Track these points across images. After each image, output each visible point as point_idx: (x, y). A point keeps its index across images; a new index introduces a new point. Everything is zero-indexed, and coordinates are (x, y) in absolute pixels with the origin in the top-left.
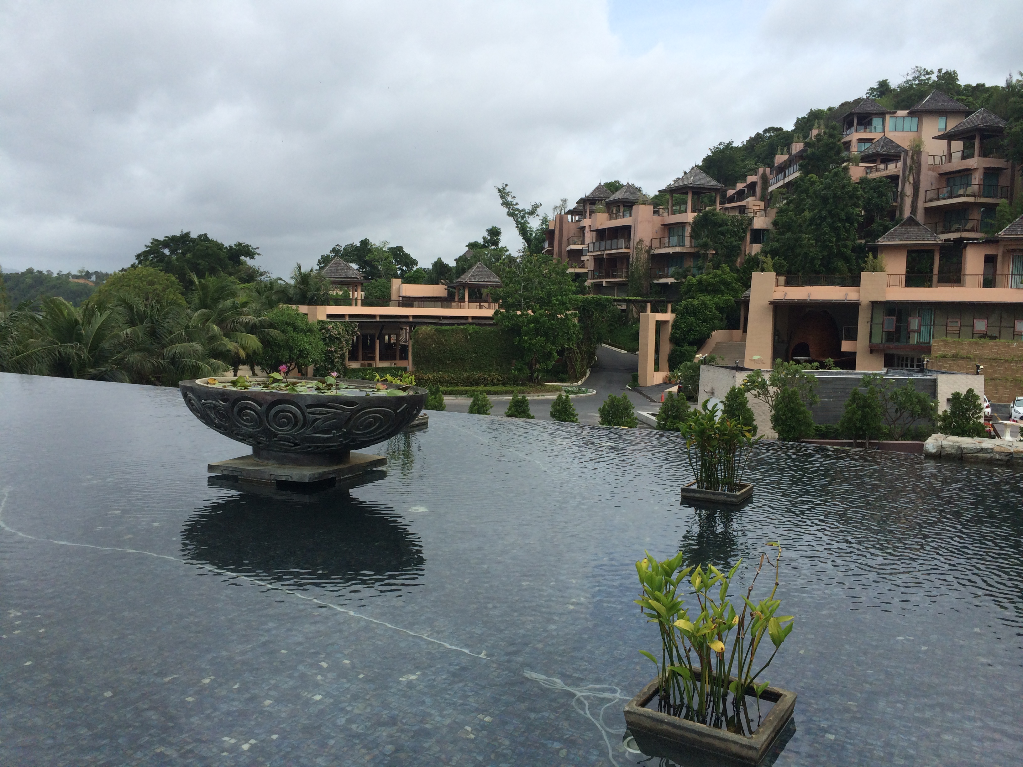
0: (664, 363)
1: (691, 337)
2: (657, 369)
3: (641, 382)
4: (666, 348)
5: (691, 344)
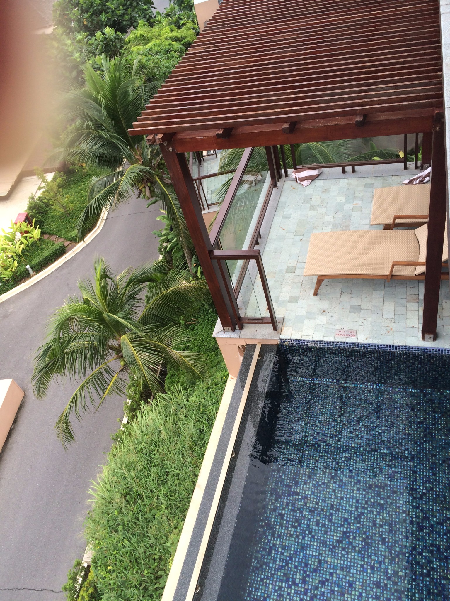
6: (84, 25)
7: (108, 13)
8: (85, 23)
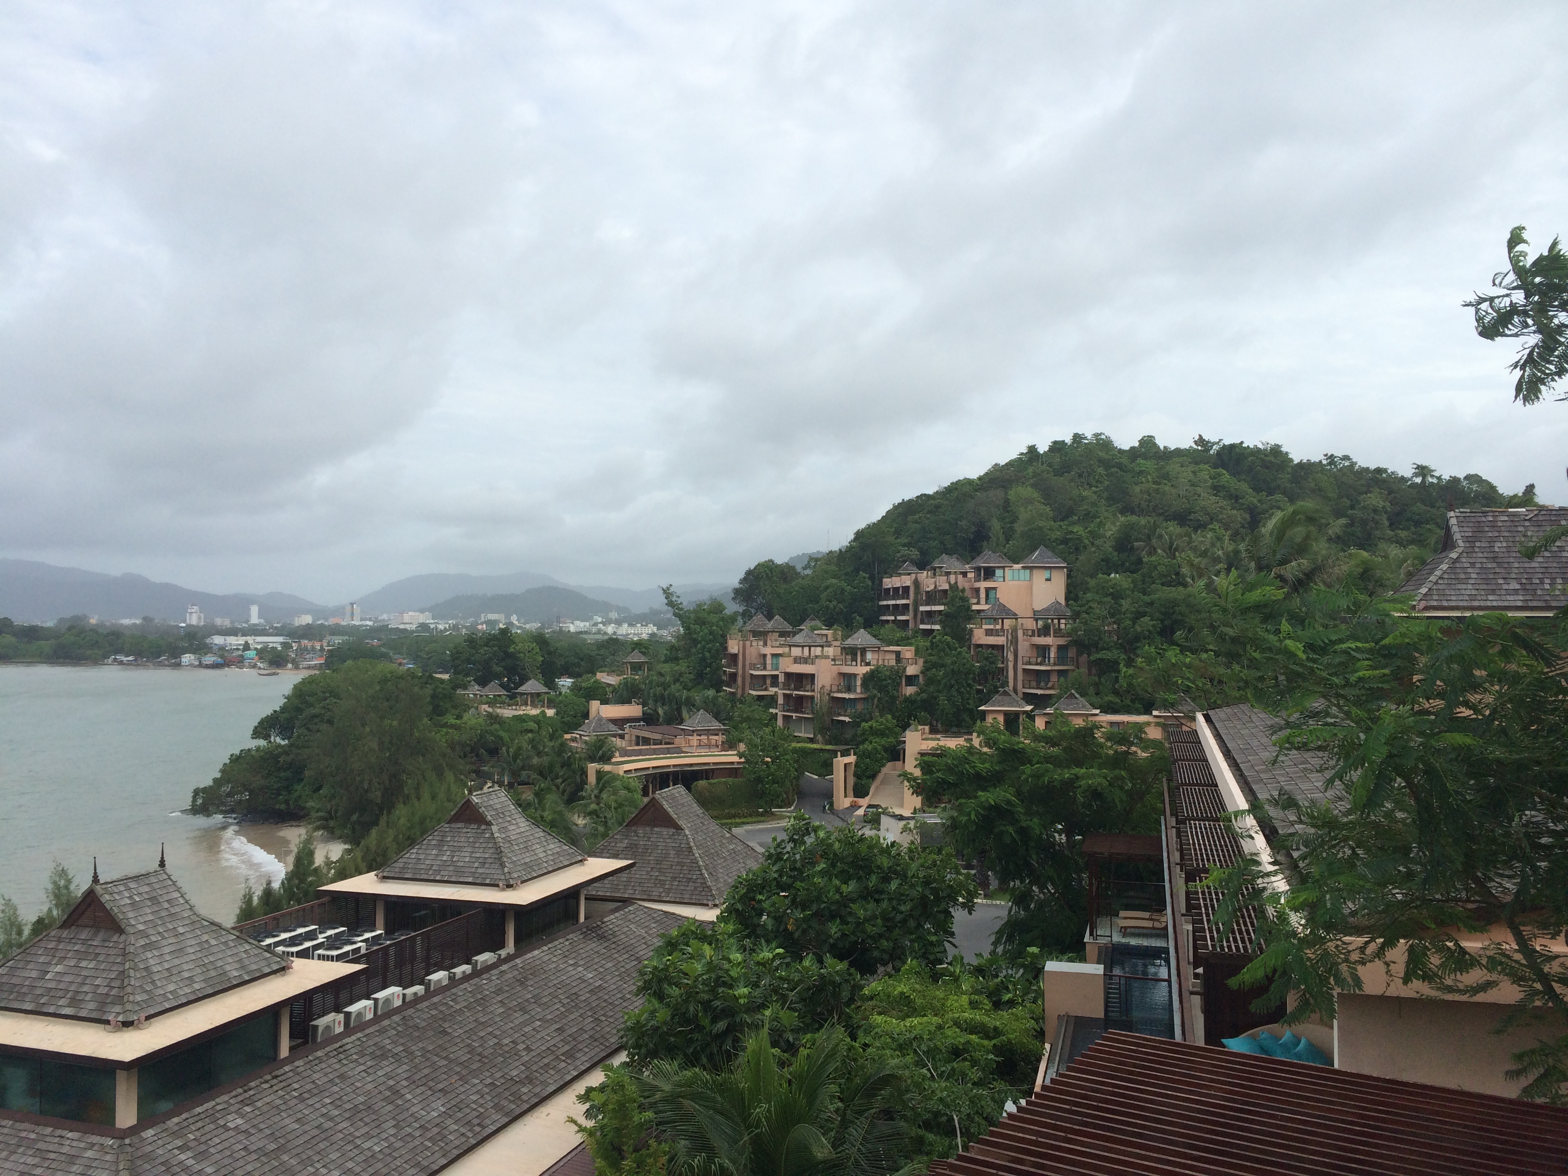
0: (850, 792)
1: (868, 773)
2: (846, 796)
3: (835, 807)
4: (851, 780)
5: (868, 778)
6: (786, 929)
7: (847, 923)
8: (790, 927)
